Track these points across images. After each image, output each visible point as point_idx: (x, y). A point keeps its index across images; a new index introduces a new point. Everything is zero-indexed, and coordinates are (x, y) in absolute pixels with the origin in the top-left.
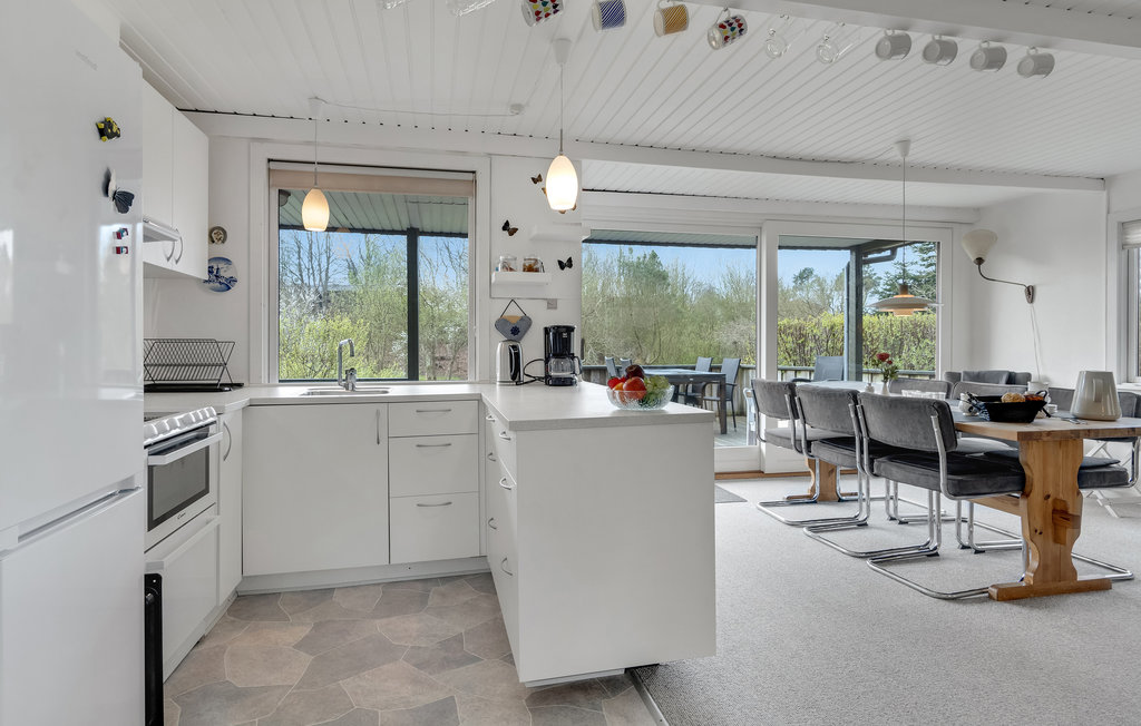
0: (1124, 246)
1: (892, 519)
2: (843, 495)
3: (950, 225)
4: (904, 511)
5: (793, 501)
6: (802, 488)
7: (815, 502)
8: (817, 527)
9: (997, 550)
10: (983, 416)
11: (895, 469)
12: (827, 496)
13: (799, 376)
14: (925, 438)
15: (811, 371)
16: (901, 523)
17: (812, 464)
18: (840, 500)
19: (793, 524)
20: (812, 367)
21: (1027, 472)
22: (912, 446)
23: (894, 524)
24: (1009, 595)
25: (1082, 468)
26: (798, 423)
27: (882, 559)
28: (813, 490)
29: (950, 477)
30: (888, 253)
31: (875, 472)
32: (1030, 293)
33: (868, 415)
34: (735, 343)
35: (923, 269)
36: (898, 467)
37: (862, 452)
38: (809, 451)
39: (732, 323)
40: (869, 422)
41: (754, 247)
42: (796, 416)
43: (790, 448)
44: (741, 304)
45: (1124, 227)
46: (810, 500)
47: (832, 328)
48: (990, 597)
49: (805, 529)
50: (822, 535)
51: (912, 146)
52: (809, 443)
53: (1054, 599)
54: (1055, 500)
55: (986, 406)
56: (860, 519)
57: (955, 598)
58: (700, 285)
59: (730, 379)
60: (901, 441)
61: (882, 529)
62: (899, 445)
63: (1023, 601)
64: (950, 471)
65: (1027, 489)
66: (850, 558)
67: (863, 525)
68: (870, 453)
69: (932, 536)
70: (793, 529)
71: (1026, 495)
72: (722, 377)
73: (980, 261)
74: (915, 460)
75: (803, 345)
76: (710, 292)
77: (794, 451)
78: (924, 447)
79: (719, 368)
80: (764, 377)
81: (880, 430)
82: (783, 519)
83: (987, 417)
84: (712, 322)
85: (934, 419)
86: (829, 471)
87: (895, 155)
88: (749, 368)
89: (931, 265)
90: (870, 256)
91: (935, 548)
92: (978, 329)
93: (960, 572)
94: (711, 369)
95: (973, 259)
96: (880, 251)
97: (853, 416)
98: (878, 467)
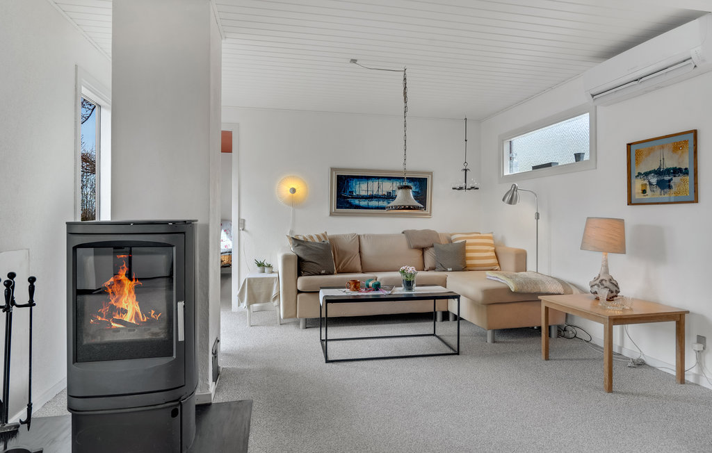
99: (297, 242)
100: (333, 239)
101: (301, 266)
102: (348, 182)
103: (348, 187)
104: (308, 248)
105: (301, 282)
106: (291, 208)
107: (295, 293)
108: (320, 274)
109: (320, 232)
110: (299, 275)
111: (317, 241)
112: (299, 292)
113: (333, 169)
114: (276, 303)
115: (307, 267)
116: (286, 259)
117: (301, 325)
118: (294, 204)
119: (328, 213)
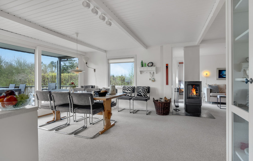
0: (108, 63)
1: (75, 121)
2: (62, 118)
3: (81, 55)
4: (77, 118)
5: (49, 123)
6: (51, 118)
7: (55, 122)
8: (57, 129)
9: (96, 122)
10: (97, 96)
11: (79, 110)
12: (58, 119)
13: (44, 88)
14: (87, 102)
15: (47, 87)
16: (77, 122)
17: (54, 112)
18: (61, 119)
19: (51, 130)
20: (47, 86)
21: (104, 106)
22: (84, 104)
23: (75, 122)
24: (103, 132)
25: (112, 103)
26: (52, 102)
27: (76, 133)
28: (54, 118)
29: (93, 110)
30: (66, 60)
31: (74, 112)
32: (95, 70)
33: (73, 98)
34: (20, 80)
35: (69, 64)
36: (81, 110)
37: (71, 107)
38: (55, 109)
39: (19, 74)
40: (73, 100)
41: (34, 53)
42: (51, 100)
43: (50, 109)
44: (22, 69)
45: (108, 60)
46: (53, 121)
47: (52, 76)
48: (99, 134)
49: (54, 131)
50: (59, 131)
51: (79, 35)
52: (55, 107)
53: (109, 130)
54: (108, 111)
55: (99, 94)
56: (68, 123)
57: (94, 137)
58: (7, 63)
59: (22, 90)
60: (82, 104)
61: (73, 124)
62: (81, 105)
63: (105, 133)
64: (93, 109)
65: (104, 110)
66: (68, 135)
67: (69, 125)
68: (73, 107)
69: (85, 123)
70: (51, 132)
71: (104, 111)
72: (20, 90)
73: (87, 63)
74: (85, 108)
75: (44, 80)
76: (11, 65)
77: (51, 110)
78: (87, 104)
79: (18, 87)
80: (37, 90)
81: (76, 101)
82: (47, 130)
83: (98, 96)
84: (12, 74)
85: (90, 98)
86: (59, 113)
87: (75, 36)
88: (28, 87)
89: (70, 64)
90: (62, 60)
91: (86, 126)
92: (86, 79)
93: (92, 131)
94: (15, 88)
95: (85, 63)
96: (64, 59)
97: (69, 99)
98: (75, 111)
99: (210, 86)
100: (218, 85)
101: (211, 91)
102: (222, 72)
103: (222, 73)
104: (213, 87)
105: (211, 94)
106: (206, 78)
107: (210, 96)
108: (216, 93)
109: (215, 84)
110: (211, 93)
111: (214, 85)
112: (211, 96)
113: (217, 69)
114: (204, 98)
115: (212, 91)
116: (207, 89)
117: (211, 104)
118: (207, 77)
119: (216, 79)
